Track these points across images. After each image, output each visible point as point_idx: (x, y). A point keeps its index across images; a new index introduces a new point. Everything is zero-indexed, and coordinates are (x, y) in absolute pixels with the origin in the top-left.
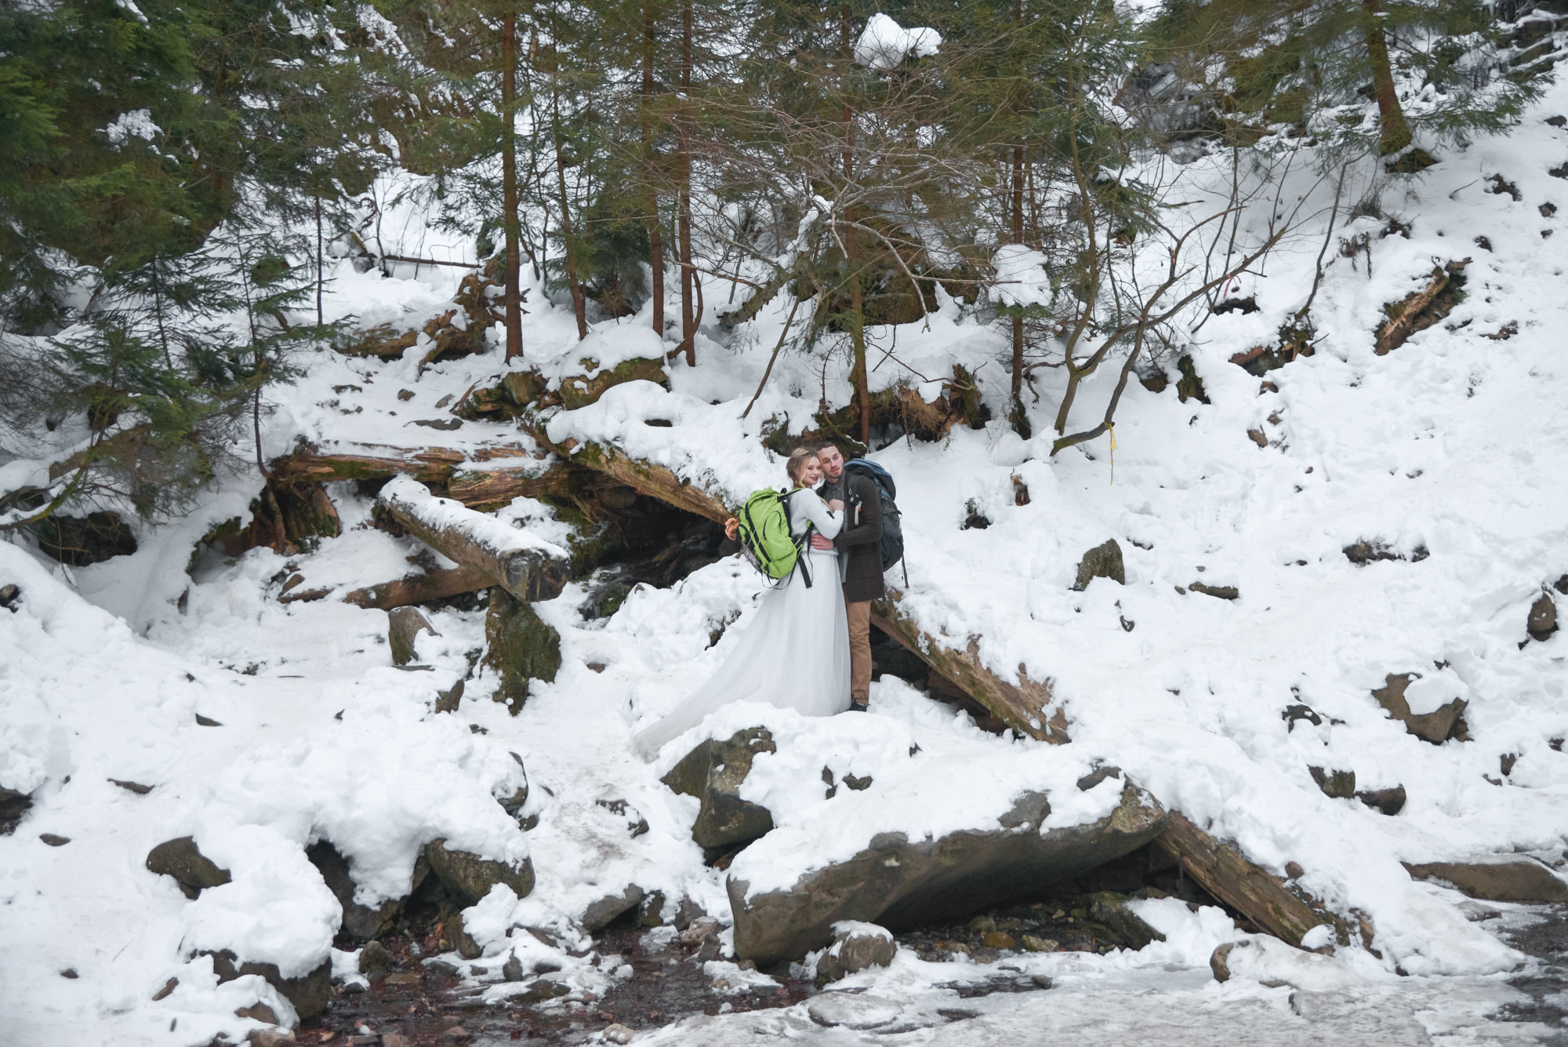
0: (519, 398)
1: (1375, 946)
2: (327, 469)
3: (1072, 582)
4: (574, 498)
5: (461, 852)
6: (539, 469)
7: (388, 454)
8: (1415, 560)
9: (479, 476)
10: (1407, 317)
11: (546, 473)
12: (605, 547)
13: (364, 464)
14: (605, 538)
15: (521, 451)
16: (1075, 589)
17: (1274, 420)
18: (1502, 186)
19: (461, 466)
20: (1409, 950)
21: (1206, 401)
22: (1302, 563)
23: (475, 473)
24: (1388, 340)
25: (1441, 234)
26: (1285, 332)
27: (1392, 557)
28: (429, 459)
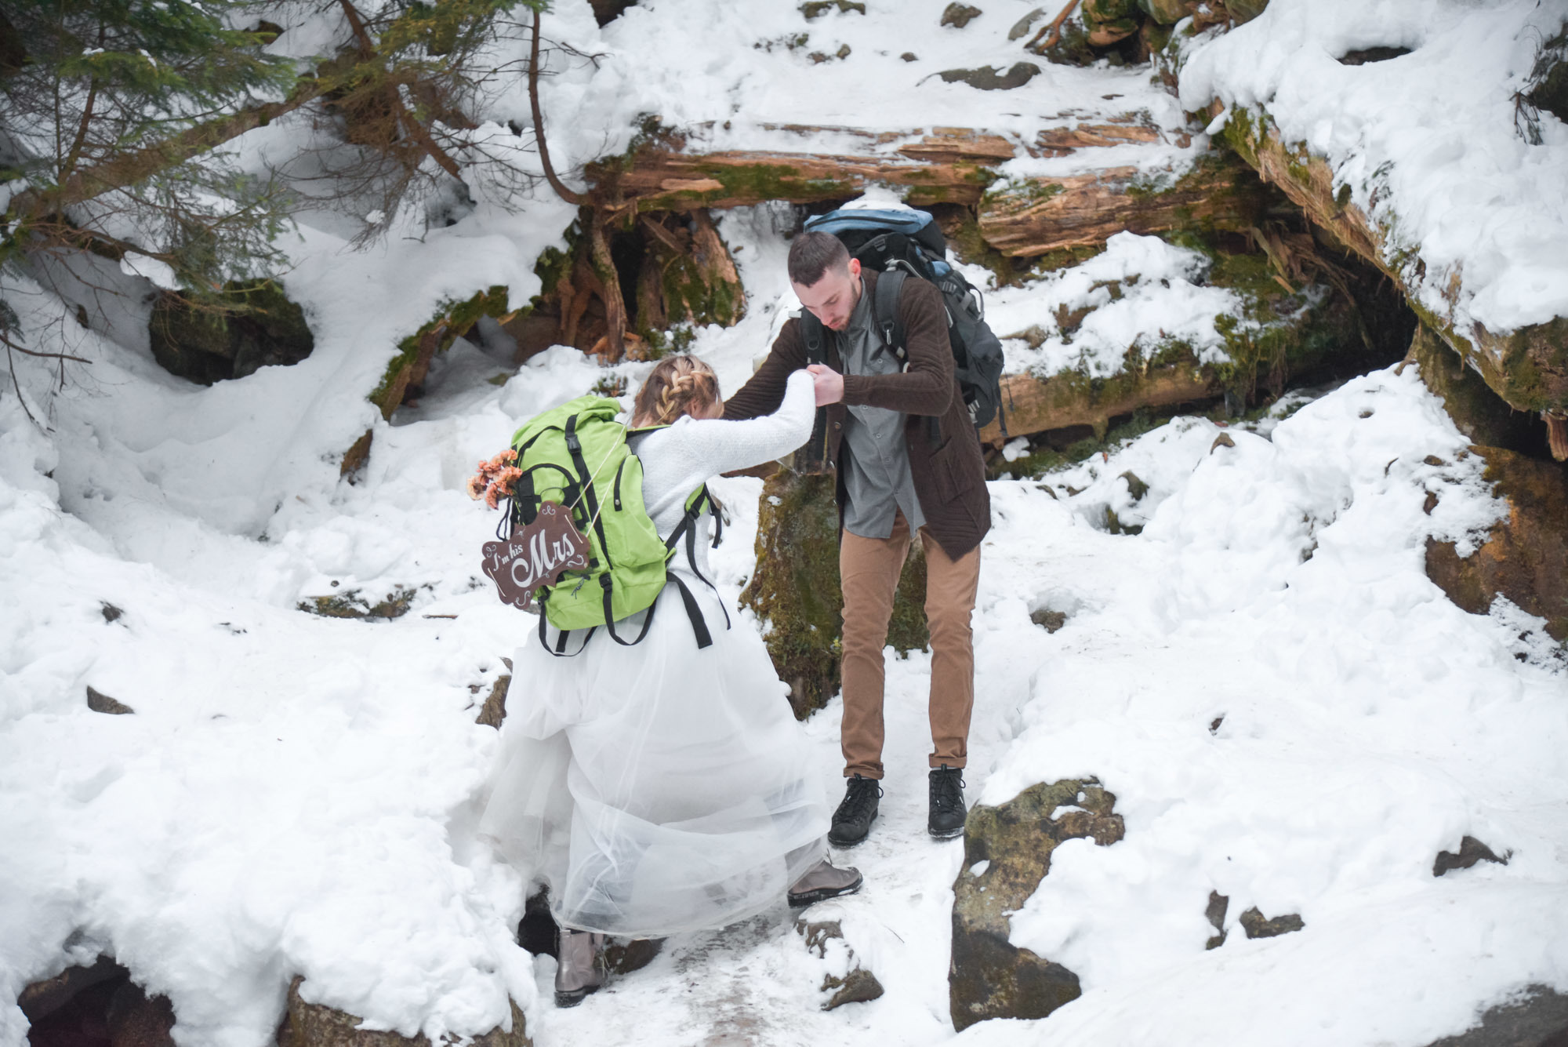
0: (1160, 11)
2: (705, 184)
4: (1257, 233)
5: (326, 1008)
6: (1170, 169)
7: (840, 146)
9: (1040, 189)
11: (1185, 178)
12: (1312, 343)
13: (786, 170)
14: (1312, 323)
15: (1149, 128)
19: (1007, 168)
23: (1033, 182)
28: (934, 156)
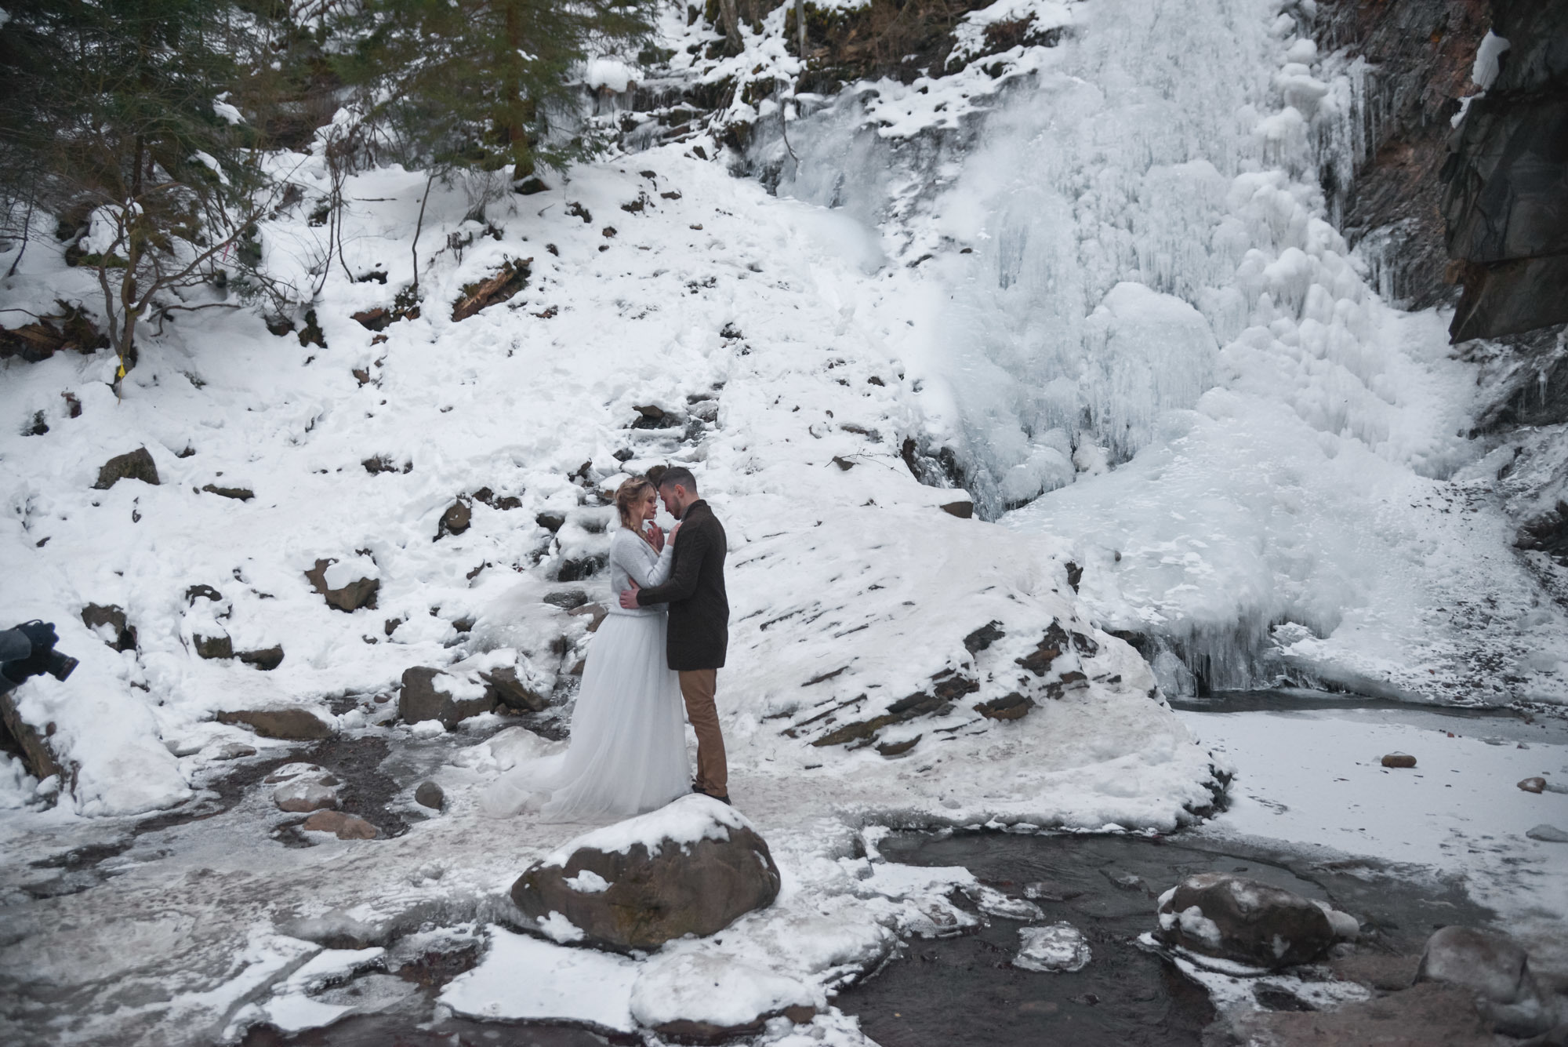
1: (76, 793)
3: (94, 480)
8: (406, 472)
10: (483, 296)
16: (96, 487)
17: (378, 364)
18: (579, 211)
20: (93, 795)
21: (324, 346)
22: (325, 472)
24: (461, 311)
25: (525, 240)
26: (400, 300)
27: (392, 470)
